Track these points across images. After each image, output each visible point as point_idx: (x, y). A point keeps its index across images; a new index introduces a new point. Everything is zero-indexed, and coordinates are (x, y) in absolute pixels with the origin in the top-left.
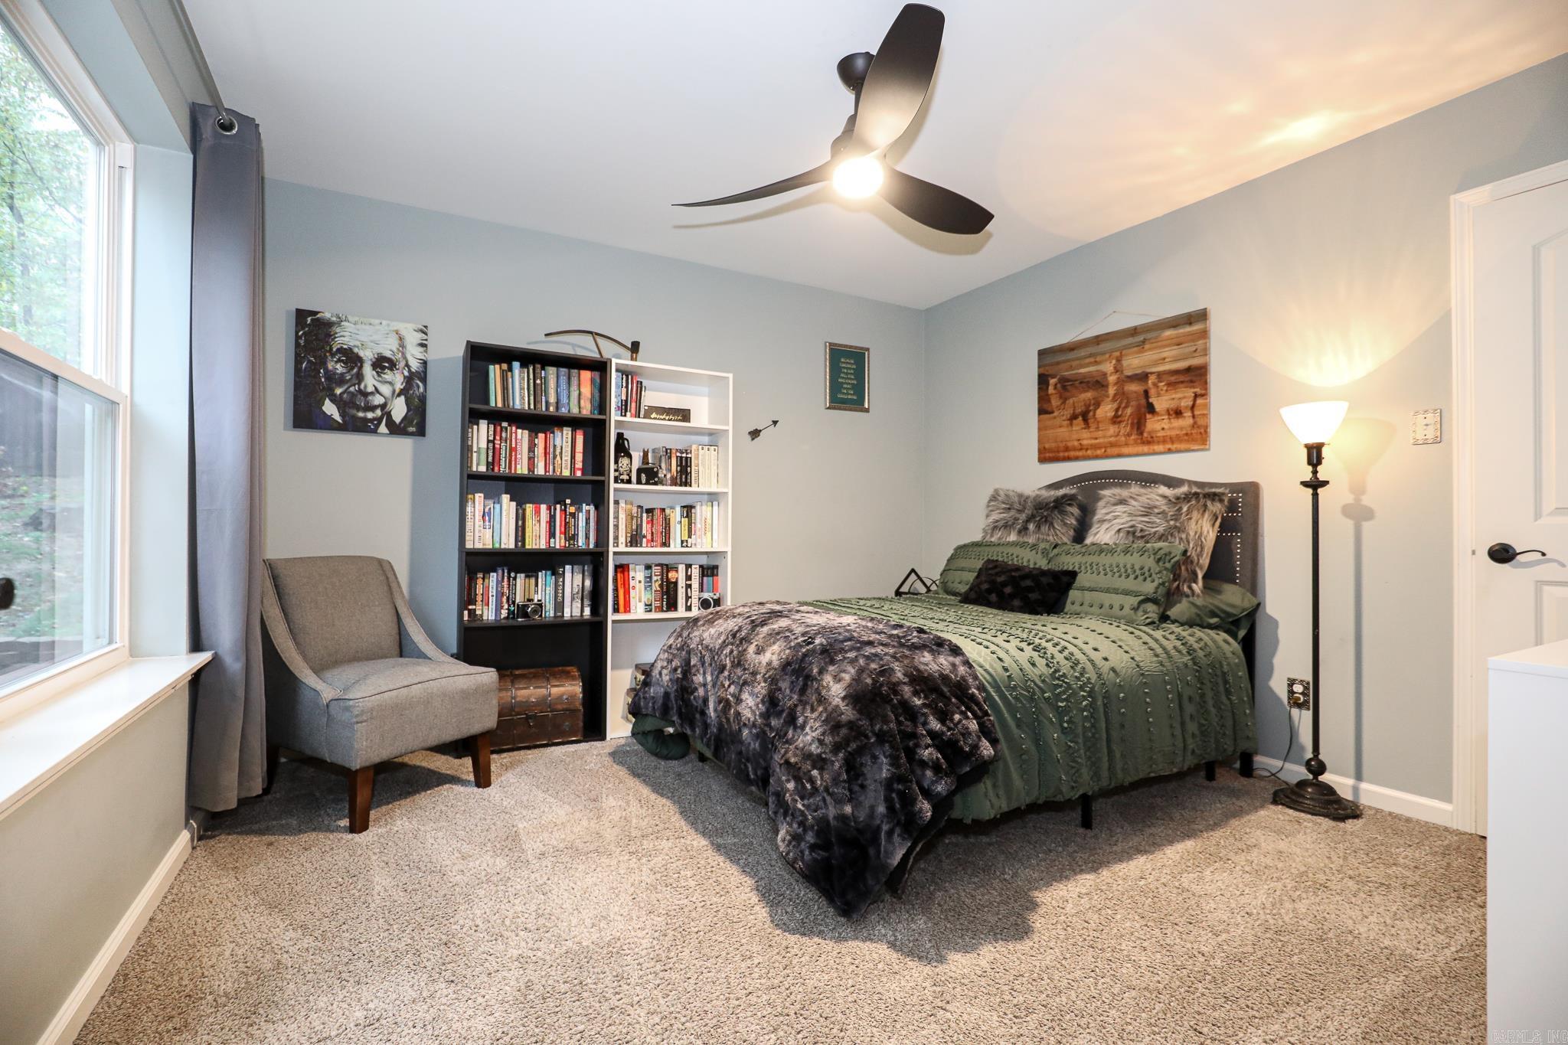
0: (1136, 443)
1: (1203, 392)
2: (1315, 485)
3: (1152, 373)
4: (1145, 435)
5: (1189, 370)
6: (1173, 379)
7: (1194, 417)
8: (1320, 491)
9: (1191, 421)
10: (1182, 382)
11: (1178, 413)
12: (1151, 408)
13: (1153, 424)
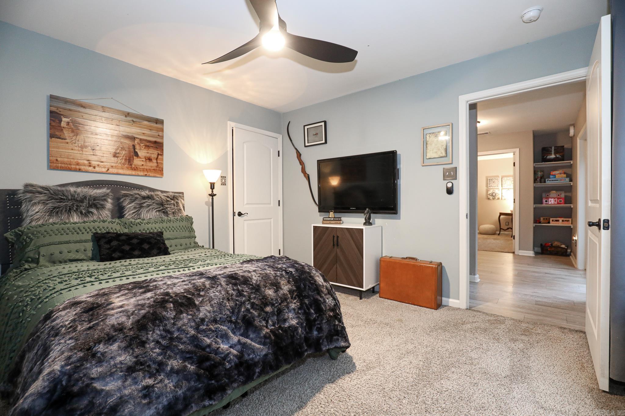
0: (127, 168)
1: (162, 154)
2: (212, 195)
3: (137, 138)
4: (133, 166)
5: (155, 142)
6: (148, 144)
7: (157, 163)
8: (214, 197)
9: (156, 164)
10: (152, 147)
11: (150, 159)
12: (136, 155)
13: (137, 162)
